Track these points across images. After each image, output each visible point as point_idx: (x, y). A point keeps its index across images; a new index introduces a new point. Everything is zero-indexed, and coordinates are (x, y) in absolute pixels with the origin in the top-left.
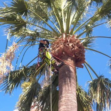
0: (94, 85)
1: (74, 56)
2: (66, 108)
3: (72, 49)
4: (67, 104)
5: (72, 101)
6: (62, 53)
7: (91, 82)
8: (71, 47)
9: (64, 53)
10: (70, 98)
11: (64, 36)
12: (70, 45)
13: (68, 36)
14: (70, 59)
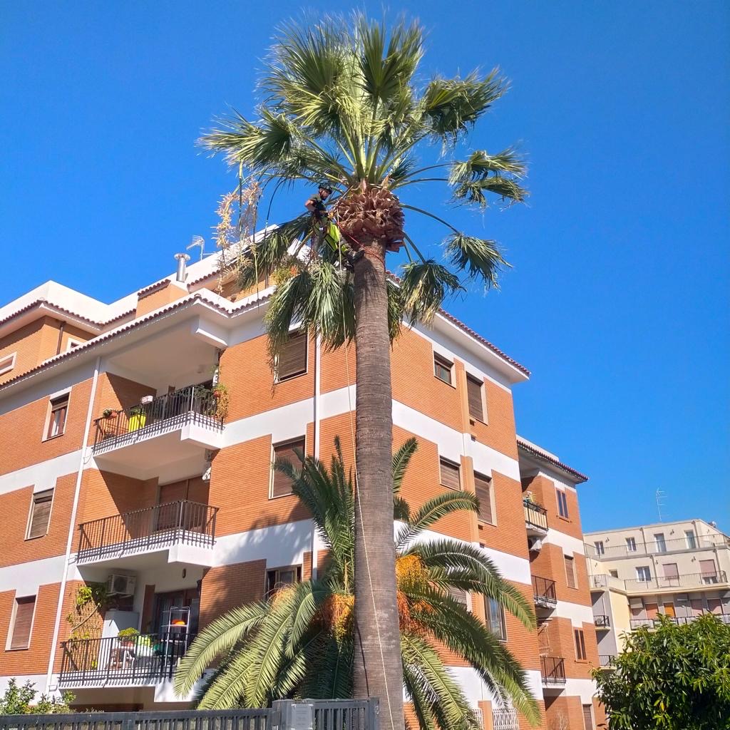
0: (413, 277)
1: (384, 236)
2: (372, 351)
3: (382, 223)
4: (372, 343)
5: (381, 337)
6: (362, 229)
7: (408, 266)
8: (380, 219)
9: (364, 230)
10: (378, 331)
11: (364, 185)
12: (379, 213)
13: (372, 187)
14: (376, 244)
